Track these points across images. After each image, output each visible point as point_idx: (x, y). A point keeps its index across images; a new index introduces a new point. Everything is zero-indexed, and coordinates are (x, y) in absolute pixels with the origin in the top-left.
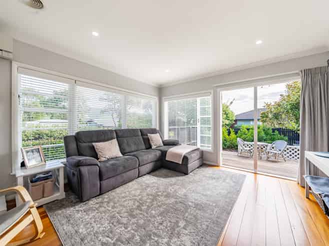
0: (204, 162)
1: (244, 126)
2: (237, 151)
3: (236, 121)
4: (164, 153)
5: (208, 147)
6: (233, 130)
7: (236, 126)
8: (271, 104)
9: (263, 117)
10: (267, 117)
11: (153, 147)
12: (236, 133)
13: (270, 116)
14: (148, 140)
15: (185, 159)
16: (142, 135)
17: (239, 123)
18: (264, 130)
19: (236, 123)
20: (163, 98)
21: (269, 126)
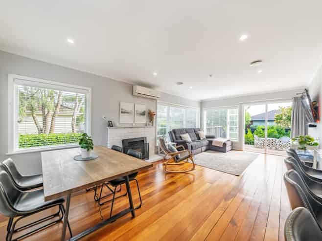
0: (234, 148)
1: (259, 126)
2: (254, 145)
3: (252, 122)
4: (211, 142)
5: (235, 139)
6: (250, 130)
7: (252, 126)
8: (285, 108)
9: (277, 119)
10: (281, 119)
11: (202, 139)
12: (253, 132)
13: (284, 118)
14: (198, 134)
15: (225, 144)
16: (195, 132)
17: (255, 124)
18: (278, 130)
19: (252, 124)
20: (203, 109)
21: (282, 127)
